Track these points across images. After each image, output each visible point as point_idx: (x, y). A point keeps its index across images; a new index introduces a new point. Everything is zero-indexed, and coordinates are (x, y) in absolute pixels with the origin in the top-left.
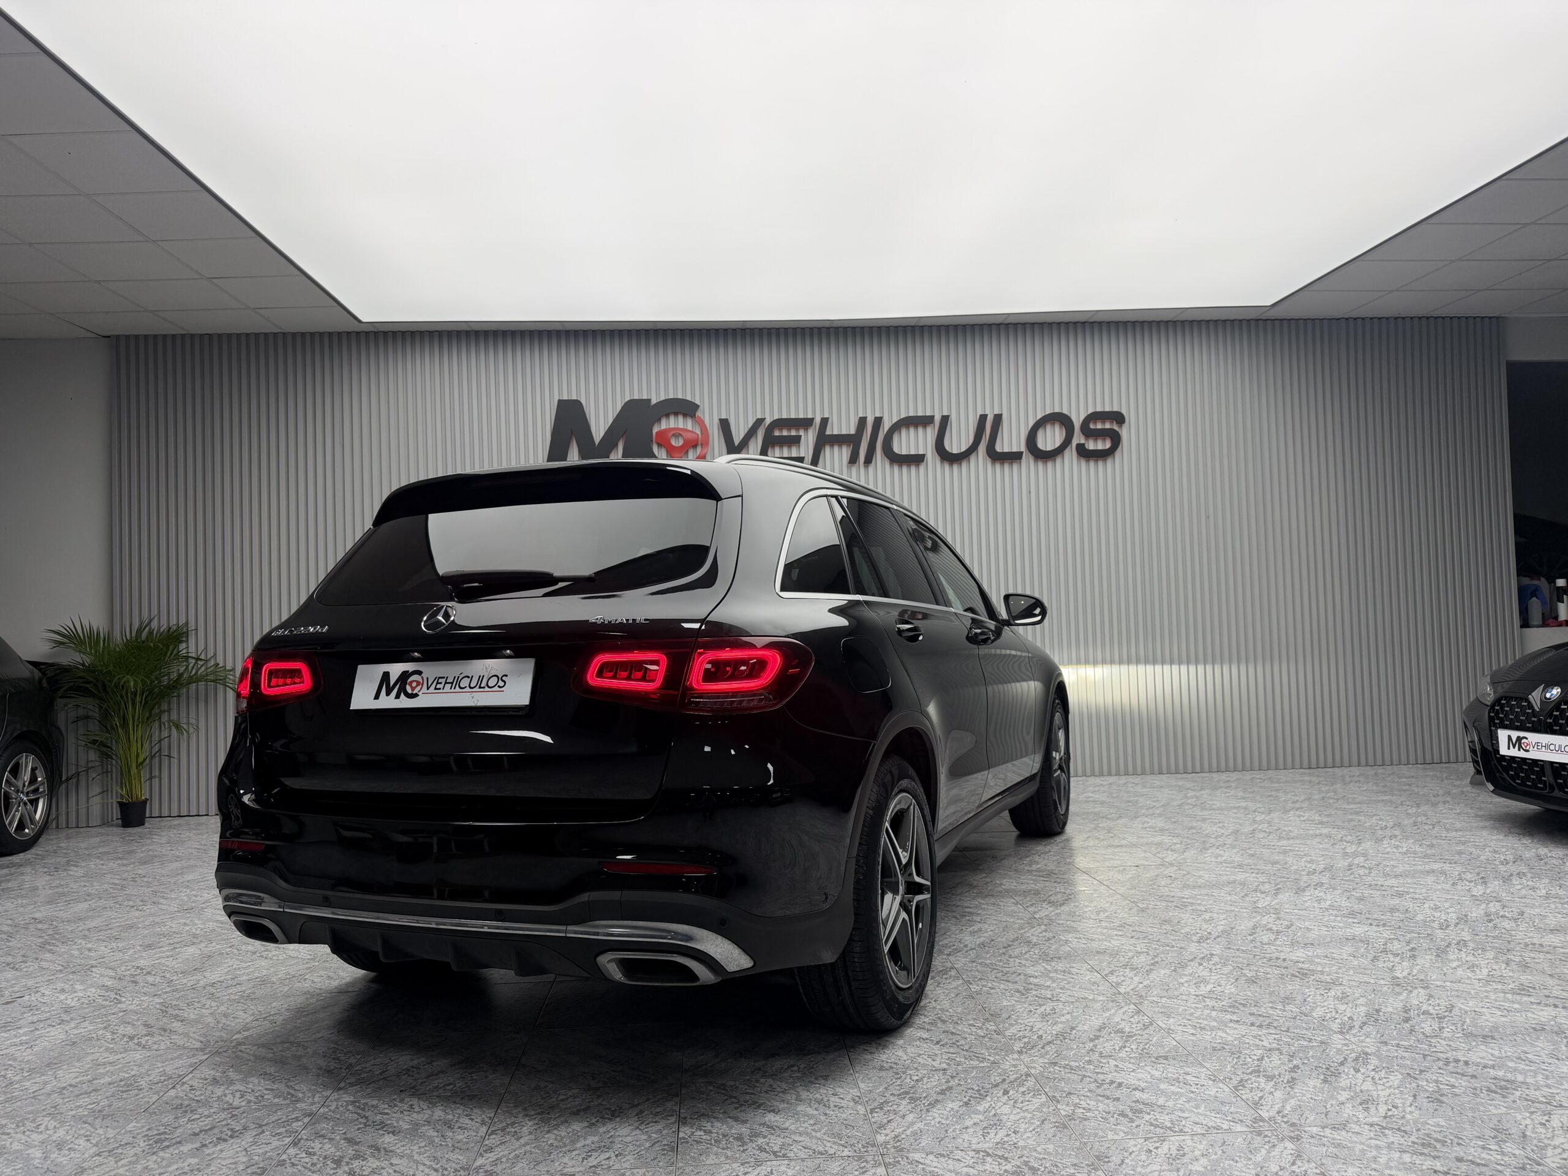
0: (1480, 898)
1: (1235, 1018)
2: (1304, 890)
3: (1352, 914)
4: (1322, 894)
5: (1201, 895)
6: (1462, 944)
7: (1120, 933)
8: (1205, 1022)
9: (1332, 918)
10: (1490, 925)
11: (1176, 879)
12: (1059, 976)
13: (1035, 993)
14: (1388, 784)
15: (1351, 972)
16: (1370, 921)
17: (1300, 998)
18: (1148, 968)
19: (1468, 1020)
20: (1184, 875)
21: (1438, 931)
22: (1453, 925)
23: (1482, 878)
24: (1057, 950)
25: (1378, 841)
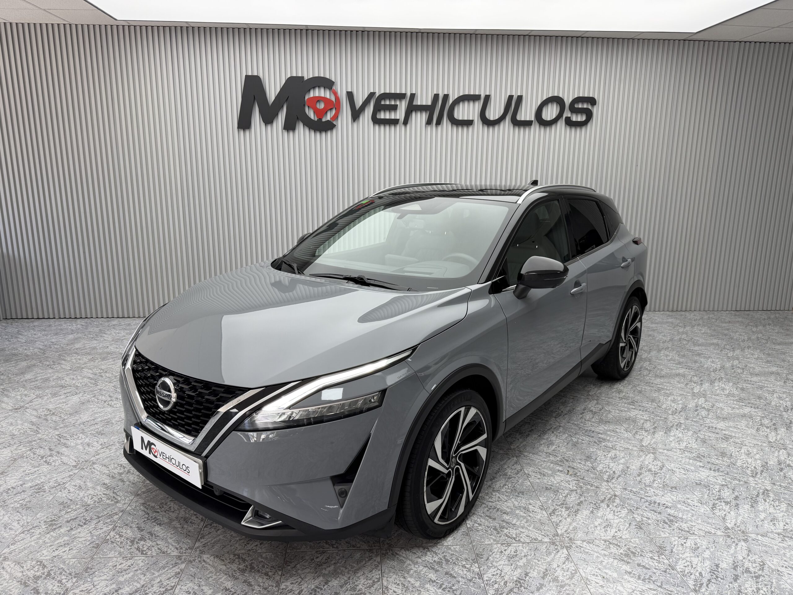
0: (773, 444)
1: (628, 569)
2: (670, 431)
3: (699, 457)
4: (680, 435)
5: (610, 430)
6: (766, 492)
7: (561, 469)
8: (610, 573)
9: (688, 460)
10: (782, 473)
11: (595, 413)
12: (522, 513)
13: (506, 531)
14: (716, 328)
15: (700, 521)
16: (710, 465)
17: (668, 548)
18: (576, 507)
19: (774, 581)
20: (600, 410)
21: (751, 479)
22: (759, 473)
23: (774, 424)
24: (522, 484)
25: (712, 382)
